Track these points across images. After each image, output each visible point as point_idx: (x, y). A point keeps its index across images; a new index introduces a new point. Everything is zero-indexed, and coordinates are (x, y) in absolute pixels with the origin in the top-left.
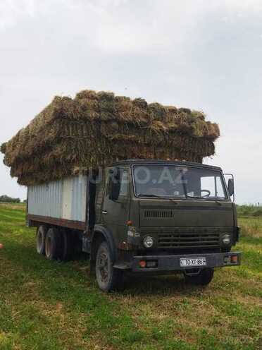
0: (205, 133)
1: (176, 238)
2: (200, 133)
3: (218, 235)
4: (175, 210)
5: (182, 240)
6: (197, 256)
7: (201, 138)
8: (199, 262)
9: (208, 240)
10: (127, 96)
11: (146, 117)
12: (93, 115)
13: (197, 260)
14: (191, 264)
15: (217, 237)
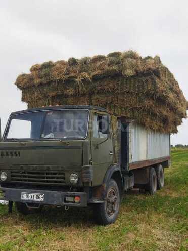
0: (136, 71)
1: (24, 174)
3: (64, 174)
4: (22, 150)
5: (29, 177)
6: (37, 192)
8: (38, 197)
9: (57, 178)
12: (38, 81)
13: (35, 196)
14: (30, 199)
15: (62, 176)
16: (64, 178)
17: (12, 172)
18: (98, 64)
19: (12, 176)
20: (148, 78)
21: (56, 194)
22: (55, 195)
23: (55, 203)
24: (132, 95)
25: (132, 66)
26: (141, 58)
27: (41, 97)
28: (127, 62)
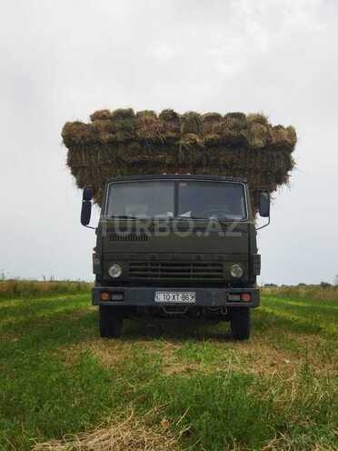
0: (267, 141)
1: (154, 267)
2: (259, 142)
5: (162, 270)
7: (262, 148)
8: (184, 297)
10: (149, 110)
11: (177, 131)
12: (107, 137)
13: (181, 295)
14: (171, 300)
15: (218, 268)
16: (221, 271)
17: (130, 265)
18: (216, 124)
19: (131, 270)
20: (280, 153)
21: (214, 291)
22: (214, 293)
23: (213, 304)
24: (257, 173)
25: (262, 134)
26: (270, 125)
27: (110, 162)
28: (255, 128)
